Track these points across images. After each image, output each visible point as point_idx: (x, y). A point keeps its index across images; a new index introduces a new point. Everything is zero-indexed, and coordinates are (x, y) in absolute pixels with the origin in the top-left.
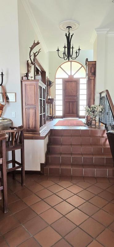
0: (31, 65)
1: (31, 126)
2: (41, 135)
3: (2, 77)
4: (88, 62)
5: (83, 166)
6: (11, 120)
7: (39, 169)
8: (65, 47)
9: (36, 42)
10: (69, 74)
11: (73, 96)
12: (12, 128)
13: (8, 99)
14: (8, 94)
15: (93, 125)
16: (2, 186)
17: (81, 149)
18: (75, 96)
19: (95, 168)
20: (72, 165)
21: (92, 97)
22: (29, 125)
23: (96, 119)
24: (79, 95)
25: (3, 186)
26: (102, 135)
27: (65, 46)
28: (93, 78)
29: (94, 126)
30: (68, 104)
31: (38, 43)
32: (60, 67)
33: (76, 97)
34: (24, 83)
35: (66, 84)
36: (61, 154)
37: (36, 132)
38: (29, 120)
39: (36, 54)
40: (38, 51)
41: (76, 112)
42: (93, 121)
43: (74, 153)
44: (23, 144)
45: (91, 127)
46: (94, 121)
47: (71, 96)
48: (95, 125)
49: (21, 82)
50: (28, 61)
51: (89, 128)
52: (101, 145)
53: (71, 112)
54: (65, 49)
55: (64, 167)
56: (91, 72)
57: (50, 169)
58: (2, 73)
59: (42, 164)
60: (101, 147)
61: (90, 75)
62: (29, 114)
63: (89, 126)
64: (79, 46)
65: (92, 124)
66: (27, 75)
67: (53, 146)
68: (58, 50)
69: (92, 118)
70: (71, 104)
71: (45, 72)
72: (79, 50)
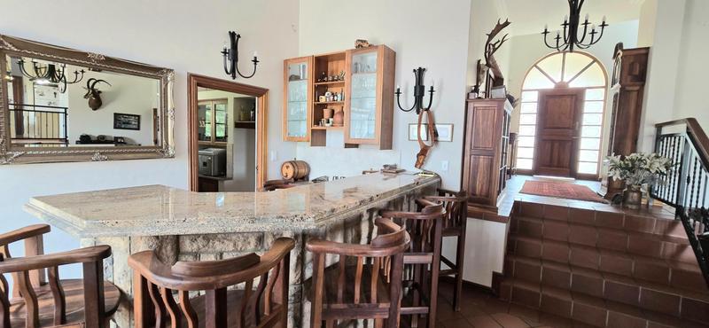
0: (486, 69)
1: (478, 192)
2: (500, 213)
3: (432, 95)
4: (623, 50)
5: (605, 301)
6: (438, 176)
7: (488, 284)
8: (565, 24)
9: (501, 23)
10: (558, 80)
11: (565, 128)
12: (442, 193)
13: (437, 135)
14: (437, 126)
15: (631, 204)
16: (426, 306)
17: (599, 260)
18: (568, 128)
19: (647, 318)
20: (574, 293)
21: (630, 134)
22: (474, 189)
23: (641, 190)
24: (580, 126)
25: (429, 307)
26: (665, 233)
27: (566, 22)
28: (637, 88)
29: (634, 207)
30: (548, 146)
31: (507, 24)
32: (535, 66)
33: (571, 131)
34: (471, 105)
35: (547, 103)
36: (541, 260)
37: (489, 204)
38: (475, 179)
39: (496, 46)
40: (501, 40)
41: (569, 165)
42: (631, 194)
43: (575, 264)
44: (463, 226)
45: (625, 208)
46: (635, 194)
47: (559, 128)
48: (639, 203)
49: (467, 103)
50: (479, 61)
51: (617, 208)
52: (663, 260)
53: (555, 163)
54: (565, 28)
55: (550, 294)
56: (630, 74)
57: (515, 289)
58: (432, 88)
59: (495, 275)
60: (665, 265)
61: (629, 83)
62: (476, 167)
63: (617, 203)
64: (604, 18)
65: (630, 200)
66: (476, 90)
67: (522, 239)
68: (546, 32)
69: (629, 186)
70: (556, 145)
71: (503, 80)
72: (603, 25)
